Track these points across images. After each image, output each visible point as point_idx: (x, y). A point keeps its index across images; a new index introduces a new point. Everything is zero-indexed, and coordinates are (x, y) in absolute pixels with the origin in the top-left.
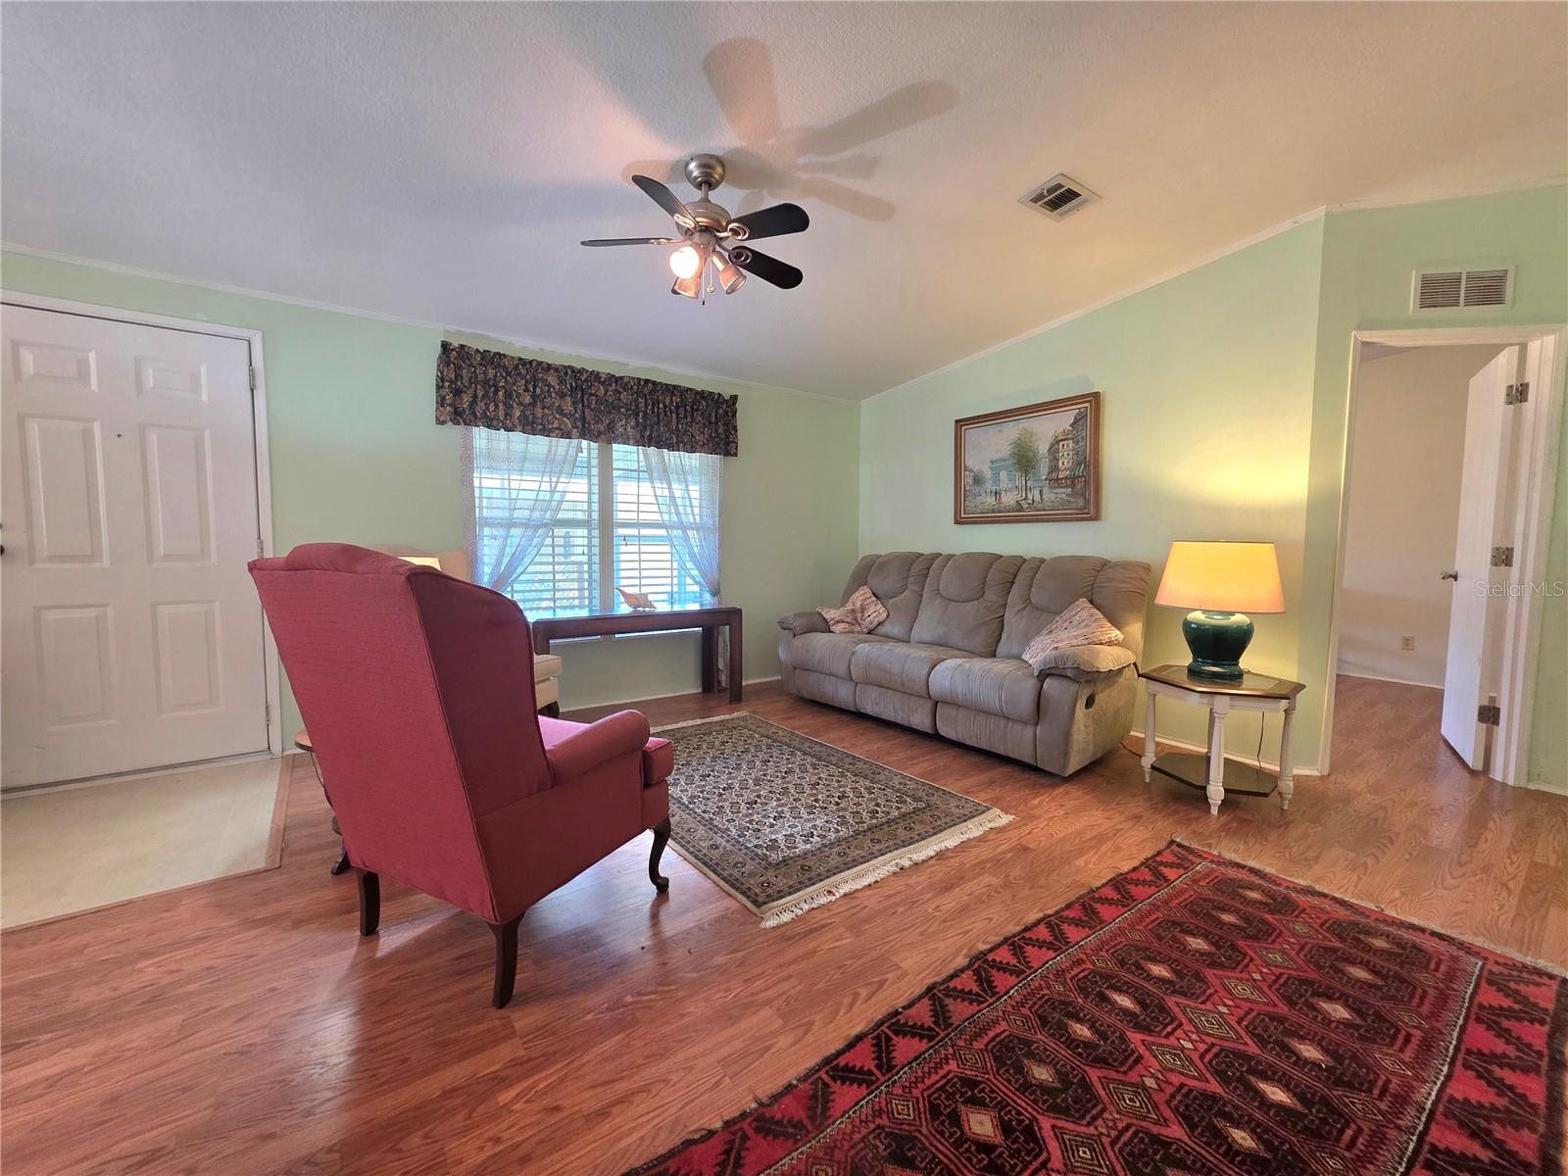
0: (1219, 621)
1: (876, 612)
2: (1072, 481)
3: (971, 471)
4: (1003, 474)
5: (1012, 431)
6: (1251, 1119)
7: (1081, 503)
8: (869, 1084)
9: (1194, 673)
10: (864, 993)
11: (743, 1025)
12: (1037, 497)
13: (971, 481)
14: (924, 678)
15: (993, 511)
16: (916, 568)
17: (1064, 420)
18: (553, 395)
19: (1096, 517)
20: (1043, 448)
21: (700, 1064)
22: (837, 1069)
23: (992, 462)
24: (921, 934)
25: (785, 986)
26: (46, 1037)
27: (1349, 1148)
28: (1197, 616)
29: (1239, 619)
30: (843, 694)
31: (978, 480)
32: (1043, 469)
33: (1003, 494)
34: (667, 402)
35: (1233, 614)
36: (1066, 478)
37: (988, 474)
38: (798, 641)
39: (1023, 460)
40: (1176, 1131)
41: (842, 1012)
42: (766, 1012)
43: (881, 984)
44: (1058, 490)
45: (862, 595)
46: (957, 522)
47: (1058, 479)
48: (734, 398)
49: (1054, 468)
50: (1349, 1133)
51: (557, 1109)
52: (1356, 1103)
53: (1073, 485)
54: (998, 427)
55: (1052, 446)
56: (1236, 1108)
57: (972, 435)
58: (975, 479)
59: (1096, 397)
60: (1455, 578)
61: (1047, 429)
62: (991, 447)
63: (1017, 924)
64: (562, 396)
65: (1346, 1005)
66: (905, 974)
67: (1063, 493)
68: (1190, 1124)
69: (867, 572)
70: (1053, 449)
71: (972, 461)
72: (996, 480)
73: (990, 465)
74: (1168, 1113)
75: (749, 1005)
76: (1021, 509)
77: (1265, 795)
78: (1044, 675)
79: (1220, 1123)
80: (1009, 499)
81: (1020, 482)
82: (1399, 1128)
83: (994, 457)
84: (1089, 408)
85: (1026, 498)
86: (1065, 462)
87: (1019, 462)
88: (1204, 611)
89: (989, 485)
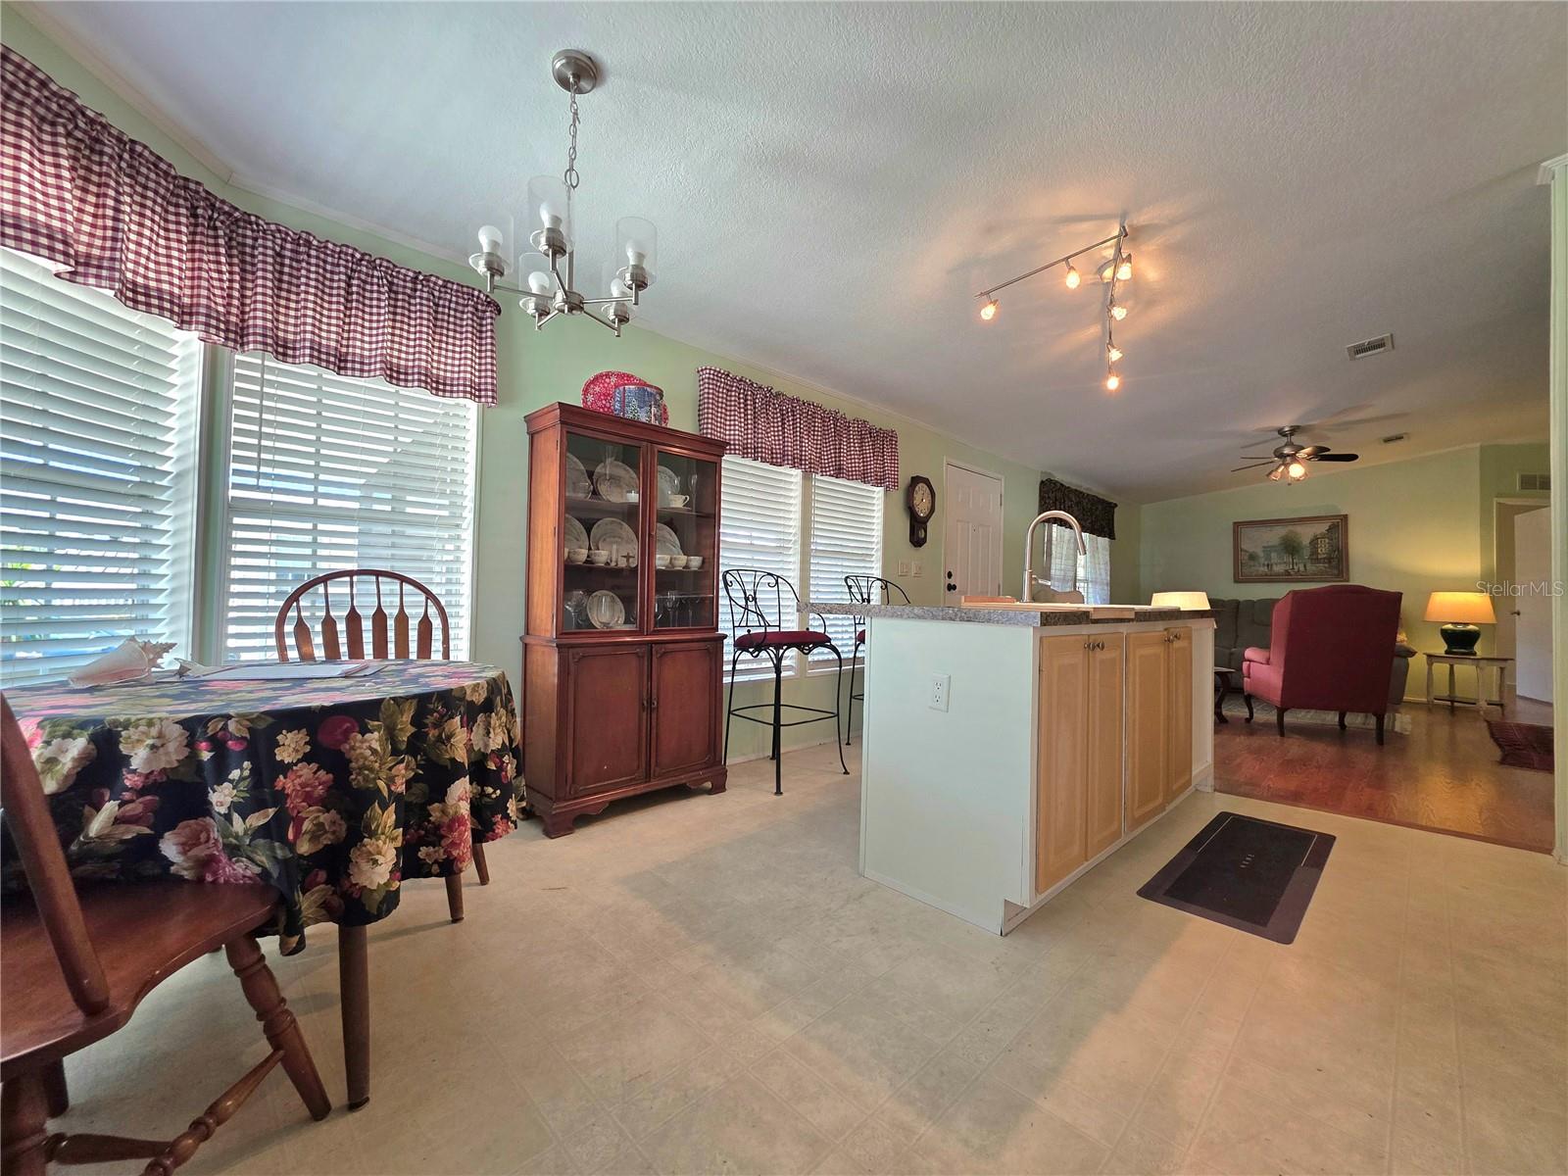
0: (1460, 628)
2: (1329, 560)
3: (1246, 551)
4: (1274, 555)
5: (1281, 531)
7: (1336, 572)
9: (1450, 653)
12: (1302, 569)
13: (1246, 558)
15: (1266, 576)
17: (1323, 528)
19: (1347, 580)
20: (1306, 541)
23: (1264, 547)
28: (1448, 626)
29: (1472, 627)
31: (1253, 557)
32: (1306, 553)
33: (1274, 566)
35: (1468, 624)
36: (1324, 558)
37: (1261, 554)
39: (1290, 547)
44: (1317, 565)
46: (1237, 580)
47: (1318, 559)
48: (1115, 504)
49: (1314, 552)
53: (1330, 562)
54: (1269, 528)
55: (1312, 541)
57: (1246, 532)
58: (1250, 556)
59: (1344, 516)
61: (1306, 534)
62: (1263, 539)
67: (1322, 566)
70: (1314, 542)
71: (1247, 546)
72: (1268, 558)
73: (1263, 549)
76: (1289, 574)
80: (1278, 569)
81: (1287, 558)
83: (1266, 545)
84: (1339, 526)
85: (1293, 569)
86: (1323, 550)
87: (1286, 548)
88: (1452, 623)
89: (1262, 561)
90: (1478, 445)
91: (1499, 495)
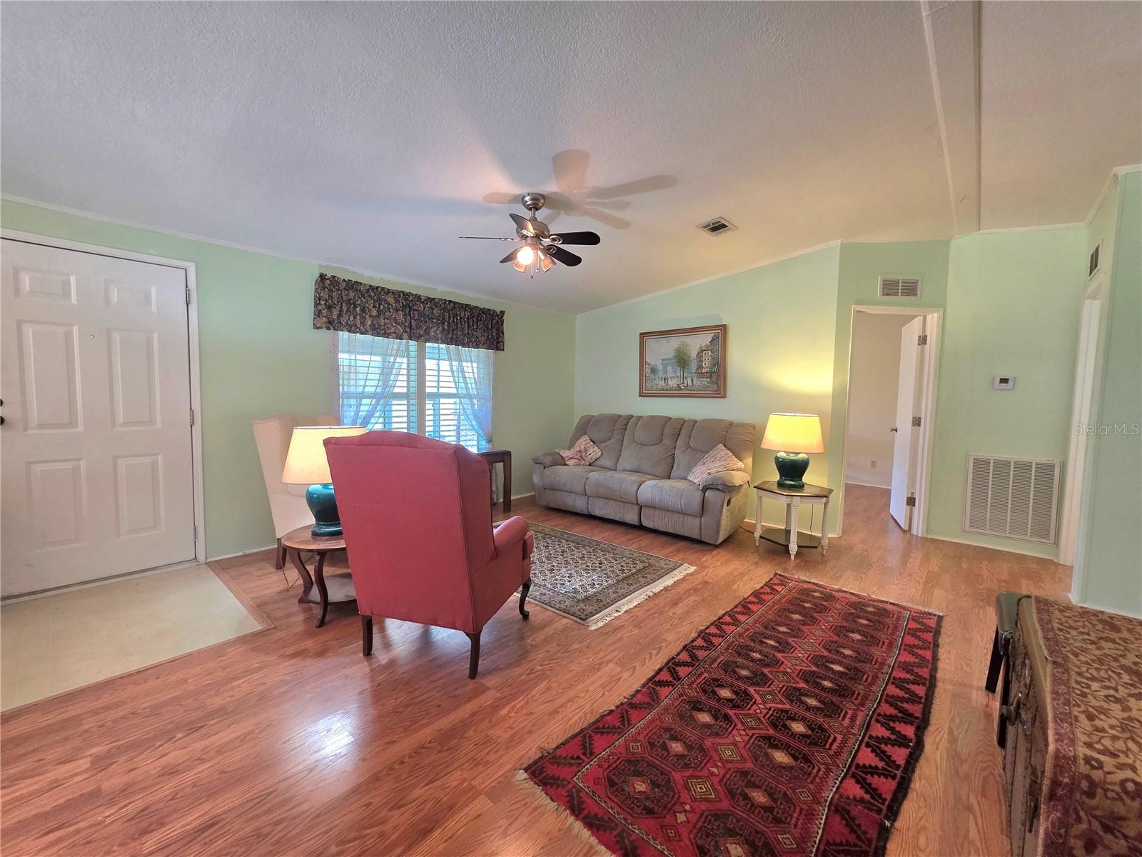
0: (792, 457)
1: (594, 452)
2: (711, 374)
3: (649, 364)
4: (669, 368)
5: (675, 342)
6: (829, 677)
7: (716, 387)
8: (673, 686)
9: (780, 485)
10: (654, 652)
11: (602, 671)
12: (690, 383)
13: (649, 371)
14: (635, 492)
15: (663, 390)
16: (618, 425)
17: (705, 339)
18: (392, 310)
19: (724, 397)
20: (694, 354)
21: (591, 688)
22: (655, 683)
23: (662, 360)
24: (671, 625)
25: (615, 653)
26: (213, 722)
27: (865, 682)
28: (782, 455)
29: (802, 456)
30: (580, 504)
31: (653, 370)
32: (694, 366)
33: (669, 379)
34: (462, 315)
35: (800, 453)
36: (707, 373)
37: (660, 367)
38: (547, 471)
39: (682, 360)
40: (802, 685)
41: (647, 661)
42: (611, 665)
43: (661, 648)
44: (702, 379)
45: (583, 442)
46: (640, 396)
47: (702, 373)
48: (502, 313)
49: (700, 367)
50: (865, 677)
51: (532, 714)
52: (867, 667)
53: (711, 377)
54: (666, 339)
55: (699, 353)
56: (823, 674)
57: (651, 343)
58: (652, 369)
59: (724, 326)
60: (896, 431)
61: (696, 344)
62: (661, 351)
63: (715, 616)
64: (397, 310)
65: (860, 634)
66: (670, 643)
67: (705, 381)
68: (806, 681)
69: (586, 426)
70: (699, 355)
71: (650, 359)
72: (665, 371)
73: (661, 361)
74: (798, 679)
75: (601, 664)
76: (681, 390)
77: (816, 547)
78: (705, 489)
79: (818, 680)
80: (673, 383)
81: (679, 373)
82: (883, 673)
83: (664, 357)
84: (720, 333)
85: (683, 383)
86: (706, 363)
87: (679, 361)
88: (785, 452)
89: (661, 374)
90: (838, 242)
91: (858, 302)
